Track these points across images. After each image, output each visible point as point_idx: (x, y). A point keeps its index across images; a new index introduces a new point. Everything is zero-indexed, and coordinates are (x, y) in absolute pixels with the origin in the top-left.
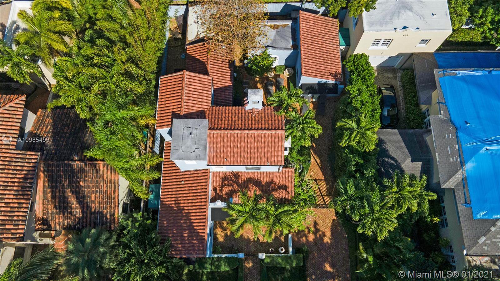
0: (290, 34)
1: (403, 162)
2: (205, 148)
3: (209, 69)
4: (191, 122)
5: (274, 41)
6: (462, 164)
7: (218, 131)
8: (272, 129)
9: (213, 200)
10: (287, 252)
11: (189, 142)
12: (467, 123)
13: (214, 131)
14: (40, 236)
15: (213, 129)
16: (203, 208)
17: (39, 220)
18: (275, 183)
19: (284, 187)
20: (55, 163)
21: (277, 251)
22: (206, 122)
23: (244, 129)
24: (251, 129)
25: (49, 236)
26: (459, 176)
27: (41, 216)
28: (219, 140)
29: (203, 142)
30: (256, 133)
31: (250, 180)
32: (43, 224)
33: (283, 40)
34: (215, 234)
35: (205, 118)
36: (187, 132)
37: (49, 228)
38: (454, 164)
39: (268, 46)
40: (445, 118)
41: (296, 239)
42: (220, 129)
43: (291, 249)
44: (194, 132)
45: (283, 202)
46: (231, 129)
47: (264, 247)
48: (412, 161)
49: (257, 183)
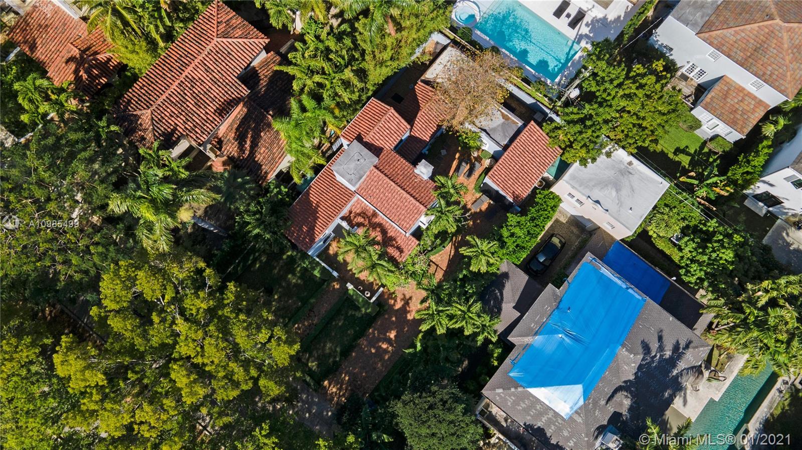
0: (512, 133)
1: (506, 303)
2: (361, 178)
3: (418, 115)
4: (366, 151)
5: (494, 129)
6: (536, 334)
7: (379, 173)
8: (418, 201)
9: (343, 218)
10: (370, 298)
11: (352, 165)
12: (569, 309)
13: (376, 170)
14: (211, 149)
15: (378, 168)
16: (330, 219)
17: (217, 138)
18: (397, 242)
19: (401, 251)
20: (255, 105)
21: (363, 292)
22: (376, 160)
23: (399, 186)
24: (404, 189)
25: (215, 153)
26: (527, 340)
27: (220, 136)
28: (375, 179)
29: (362, 172)
30: (405, 195)
31: (380, 225)
32: (218, 142)
33: (502, 134)
34: (330, 245)
35: (378, 156)
36: (356, 158)
37: (220, 149)
38: (532, 329)
39: (485, 131)
40: (559, 294)
41: (386, 297)
42: (382, 172)
43: (374, 299)
44: (362, 161)
45: (392, 260)
46: (390, 178)
47: (357, 282)
48: (514, 307)
49: (384, 232)
